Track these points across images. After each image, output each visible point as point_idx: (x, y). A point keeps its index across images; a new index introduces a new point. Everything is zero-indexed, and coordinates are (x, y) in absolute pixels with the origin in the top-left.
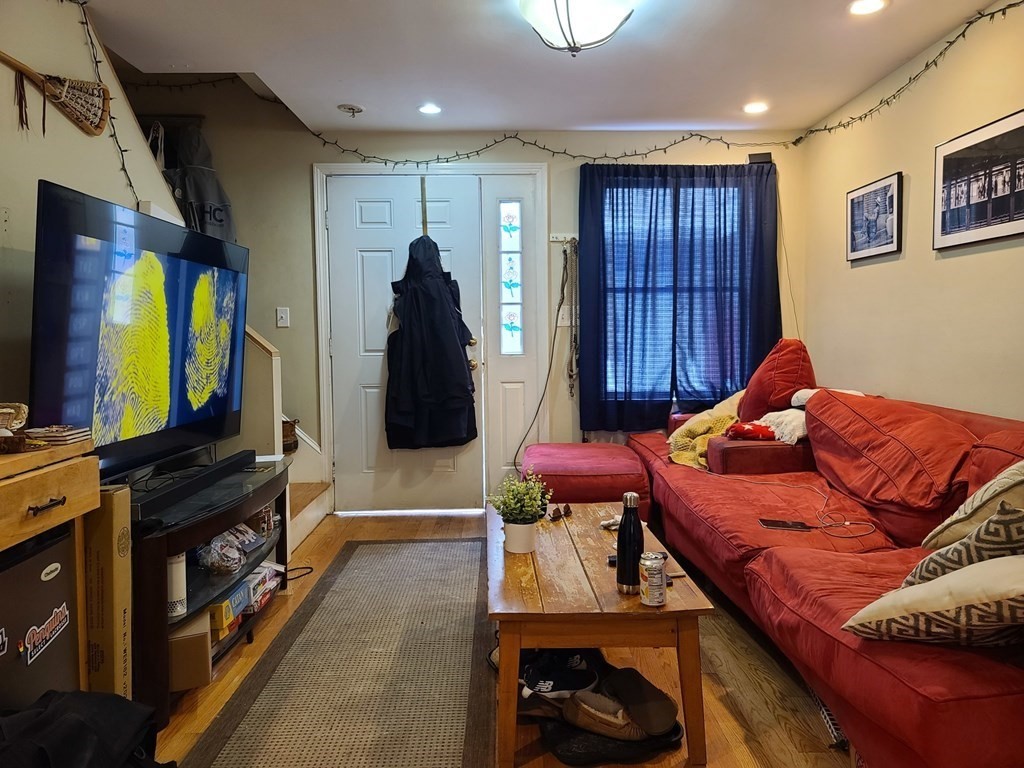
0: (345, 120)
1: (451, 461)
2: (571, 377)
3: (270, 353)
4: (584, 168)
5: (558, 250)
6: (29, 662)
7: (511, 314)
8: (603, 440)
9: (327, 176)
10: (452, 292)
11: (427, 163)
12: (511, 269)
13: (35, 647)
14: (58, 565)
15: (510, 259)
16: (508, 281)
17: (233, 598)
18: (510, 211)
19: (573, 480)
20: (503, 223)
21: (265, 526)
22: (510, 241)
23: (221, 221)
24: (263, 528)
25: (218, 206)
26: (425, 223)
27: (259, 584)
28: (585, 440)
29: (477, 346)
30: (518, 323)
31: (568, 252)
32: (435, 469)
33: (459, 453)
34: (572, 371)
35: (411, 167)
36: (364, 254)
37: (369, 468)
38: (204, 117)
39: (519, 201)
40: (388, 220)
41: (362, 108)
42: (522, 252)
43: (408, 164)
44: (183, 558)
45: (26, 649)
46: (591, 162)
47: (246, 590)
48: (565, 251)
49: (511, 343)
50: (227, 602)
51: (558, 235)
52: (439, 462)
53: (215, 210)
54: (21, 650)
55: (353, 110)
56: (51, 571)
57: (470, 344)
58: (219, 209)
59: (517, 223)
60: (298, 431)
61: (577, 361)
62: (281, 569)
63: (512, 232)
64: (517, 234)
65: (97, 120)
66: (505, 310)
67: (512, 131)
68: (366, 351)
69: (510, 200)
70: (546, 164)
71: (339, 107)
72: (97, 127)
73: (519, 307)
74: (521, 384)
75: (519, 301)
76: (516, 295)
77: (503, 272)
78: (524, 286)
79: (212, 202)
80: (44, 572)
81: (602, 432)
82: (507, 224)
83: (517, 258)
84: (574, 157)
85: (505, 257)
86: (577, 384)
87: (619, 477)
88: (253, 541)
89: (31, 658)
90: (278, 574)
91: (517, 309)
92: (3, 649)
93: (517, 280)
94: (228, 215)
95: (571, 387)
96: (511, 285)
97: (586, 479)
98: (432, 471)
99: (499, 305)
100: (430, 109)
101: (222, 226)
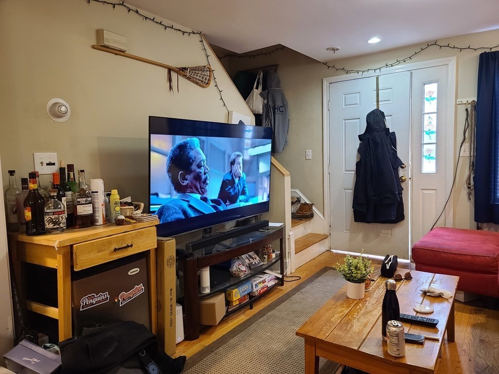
0: (331, 55)
1: (390, 231)
2: (469, 188)
3: (284, 175)
4: (482, 56)
5: (462, 109)
6: (121, 306)
7: (430, 149)
8: (492, 229)
9: (330, 84)
10: (391, 139)
11: (380, 69)
12: (430, 123)
13: (124, 300)
14: (138, 269)
15: (430, 117)
16: (428, 130)
17: (240, 288)
18: (431, 89)
19: (444, 255)
20: (426, 97)
21: (266, 257)
22: (430, 107)
23: (283, 111)
24: (265, 258)
25: (282, 105)
26: (378, 101)
27: (260, 283)
28: (478, 228)
29: (406, 168)
30: (434, 155)
31: (469, 110)
32: (381, 235)
33: (394, 227)
34: (470, 184)
35: (371, 73)
36: (346, 121)
37: (347, 230)
38: (278, 65)
39: (437, 82)
40: (358, 103)
41: (338, 48)
42: (438, 113)
43: (370, 71)
44: (209, 269)
45: (119, 301)
46: (488, 51)
47: (250, 285)
48: (467, 110)
49: (429, 167)
50: (236, 290)
51: (461, 100)
52: (383, 231)
53: (280, 107)
54: (116, 301)
55: (334, 50)
56: (134, 271)
57: (402, 168)
58: (282, 107)
59: (435, 95)
60: (314, 208)
61: (474, 178)
62: (280, 276)
63: (431, 101)
64: (435, 102)
65: (206, 81)
66: (426, 147)
67: (434, 41)
68: (346, 171)
69: (430, 82)
70: (455, 57)
71: (327, 49)
72: (207, 83)
73: (435, 145)
74: (435, 191)
75: (435, 142)
76: (433, 138)
77: (425, 124)
78: (438, 133)
79: (279, 103)
80: (131, 271)
81: (492, 224)
82: (428, 97)
83: (434, 116)
84: (475, 50)
85: (426, 117)
86: (473, 192)
87: (478, 257)
88: (257, 263)
89: (121, 304)
90: (277, 278)
91: (433, 147)
92: (107, 300)
93: (434, 129)
94: (285, 109)
95: (469, 194)
96: (429, 133)
97: (453, 255)
98: (379, 235)
99: (421, 145)
100: (374, 40)
101: (282, 114)
